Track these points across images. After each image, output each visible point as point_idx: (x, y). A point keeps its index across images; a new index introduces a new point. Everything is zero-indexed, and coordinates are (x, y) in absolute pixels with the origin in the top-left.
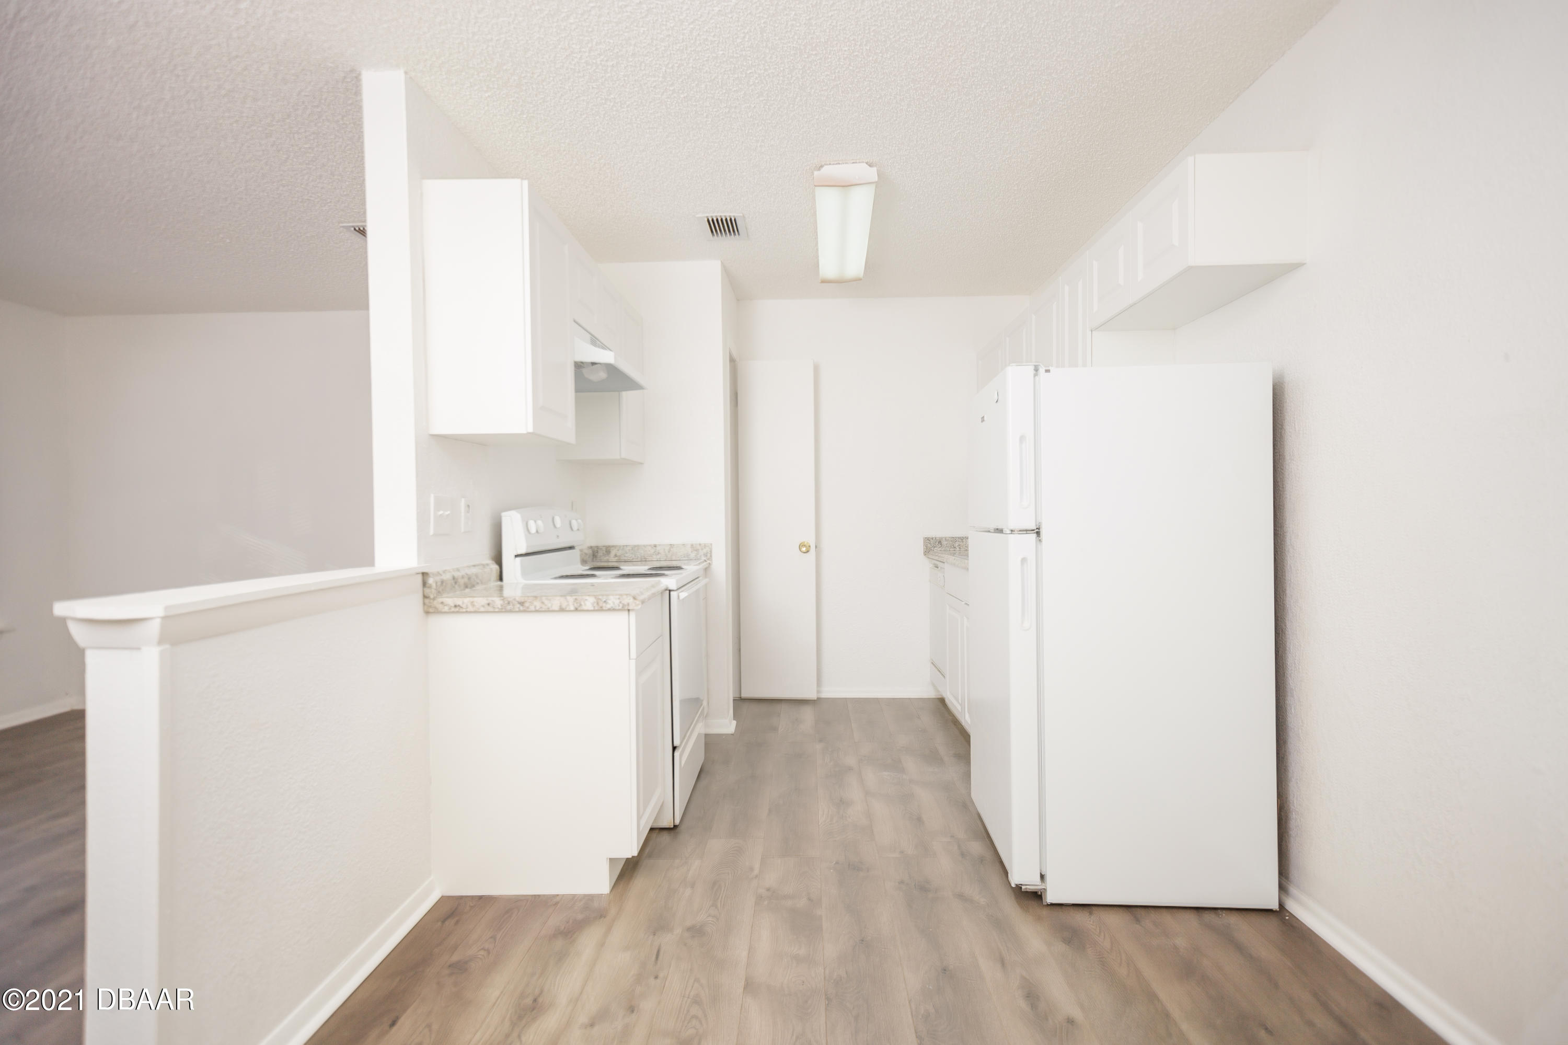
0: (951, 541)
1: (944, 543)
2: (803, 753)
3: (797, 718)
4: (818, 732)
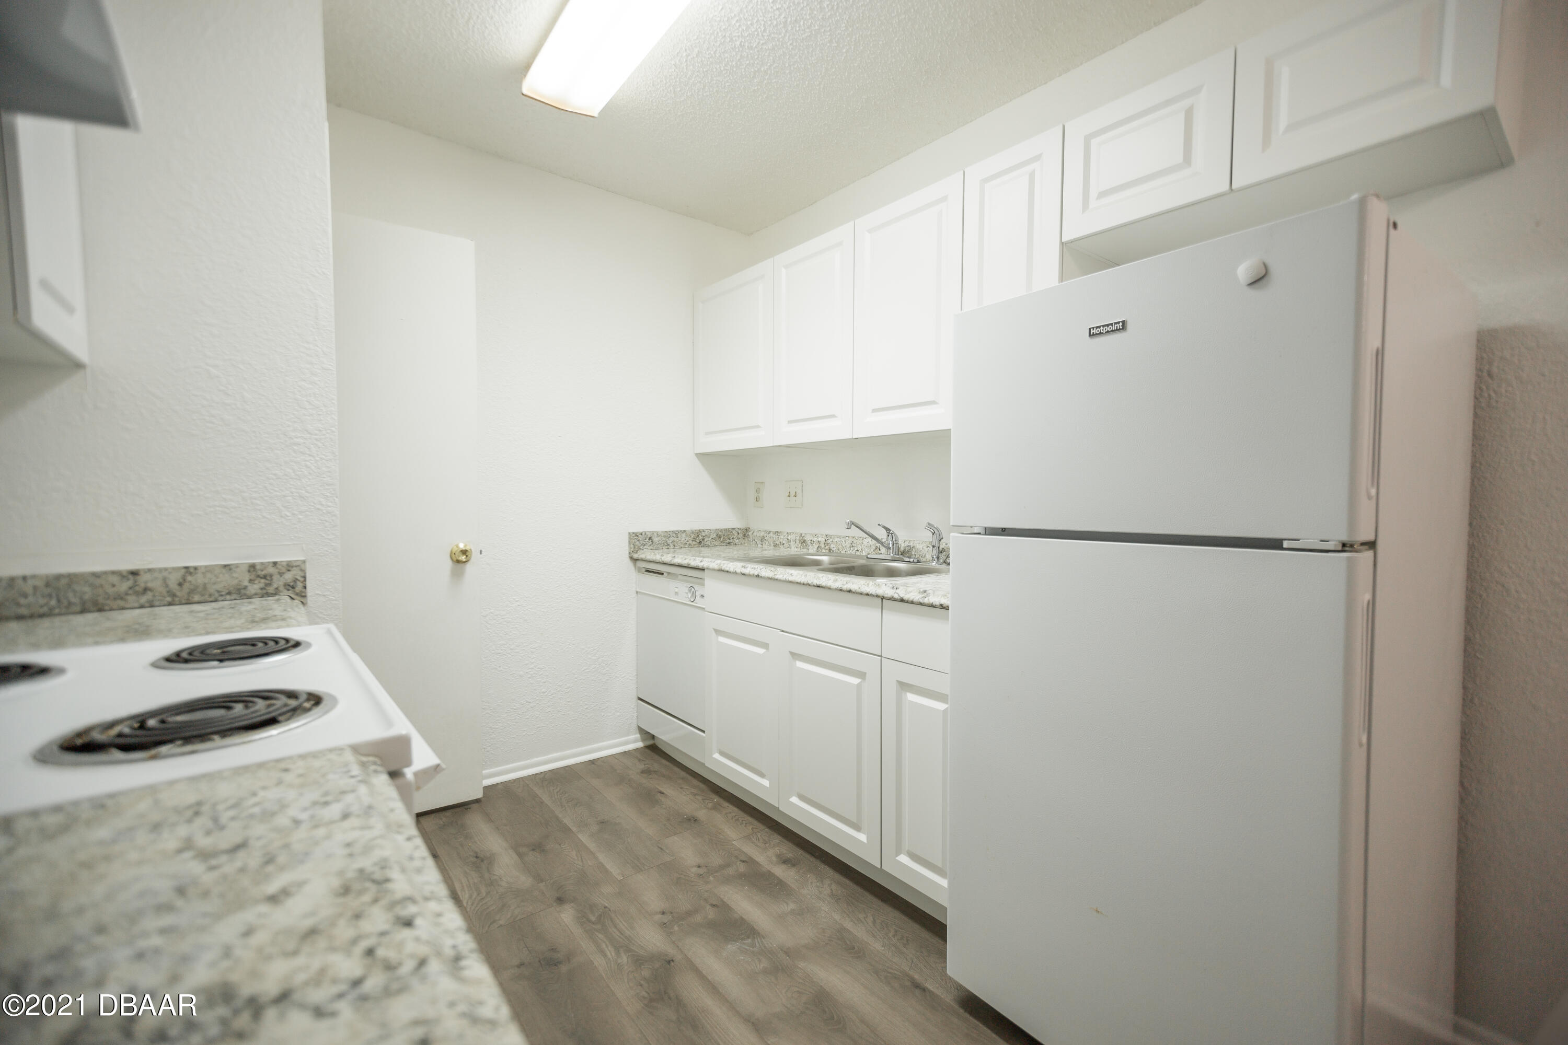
2: (553, 950)
3: (476, 853)
4: (539, 879)
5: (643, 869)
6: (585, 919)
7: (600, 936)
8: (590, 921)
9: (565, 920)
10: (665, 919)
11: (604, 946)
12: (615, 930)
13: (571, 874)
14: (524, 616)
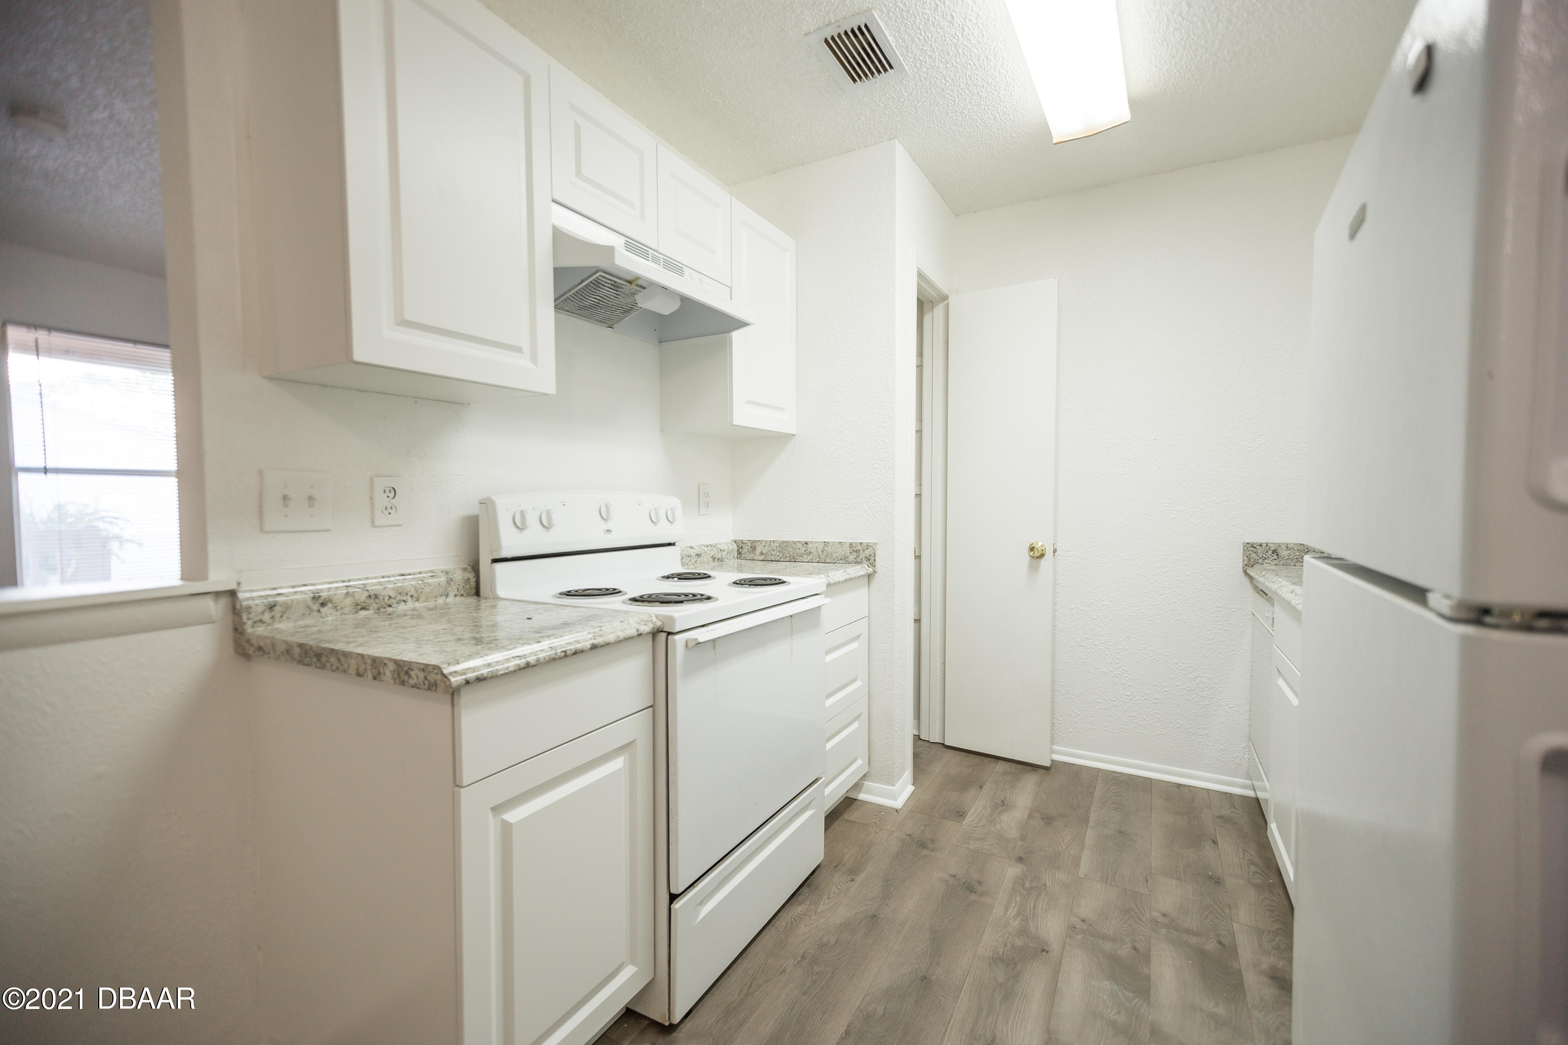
0: (1298, 550)
1: (1284, 553)
2: (980, 883)
3: (1005, 798)
4: (1023, 838)
5: (1109, 882)
6: (1021, 881)
7: (1018, 898)
8: (1023, 885)
9: (1008, 871)
10: (1080, 925)
11: (1013, 905)
12: (1033, 902)
13: (1049, 849)
14: (1110, 616)
